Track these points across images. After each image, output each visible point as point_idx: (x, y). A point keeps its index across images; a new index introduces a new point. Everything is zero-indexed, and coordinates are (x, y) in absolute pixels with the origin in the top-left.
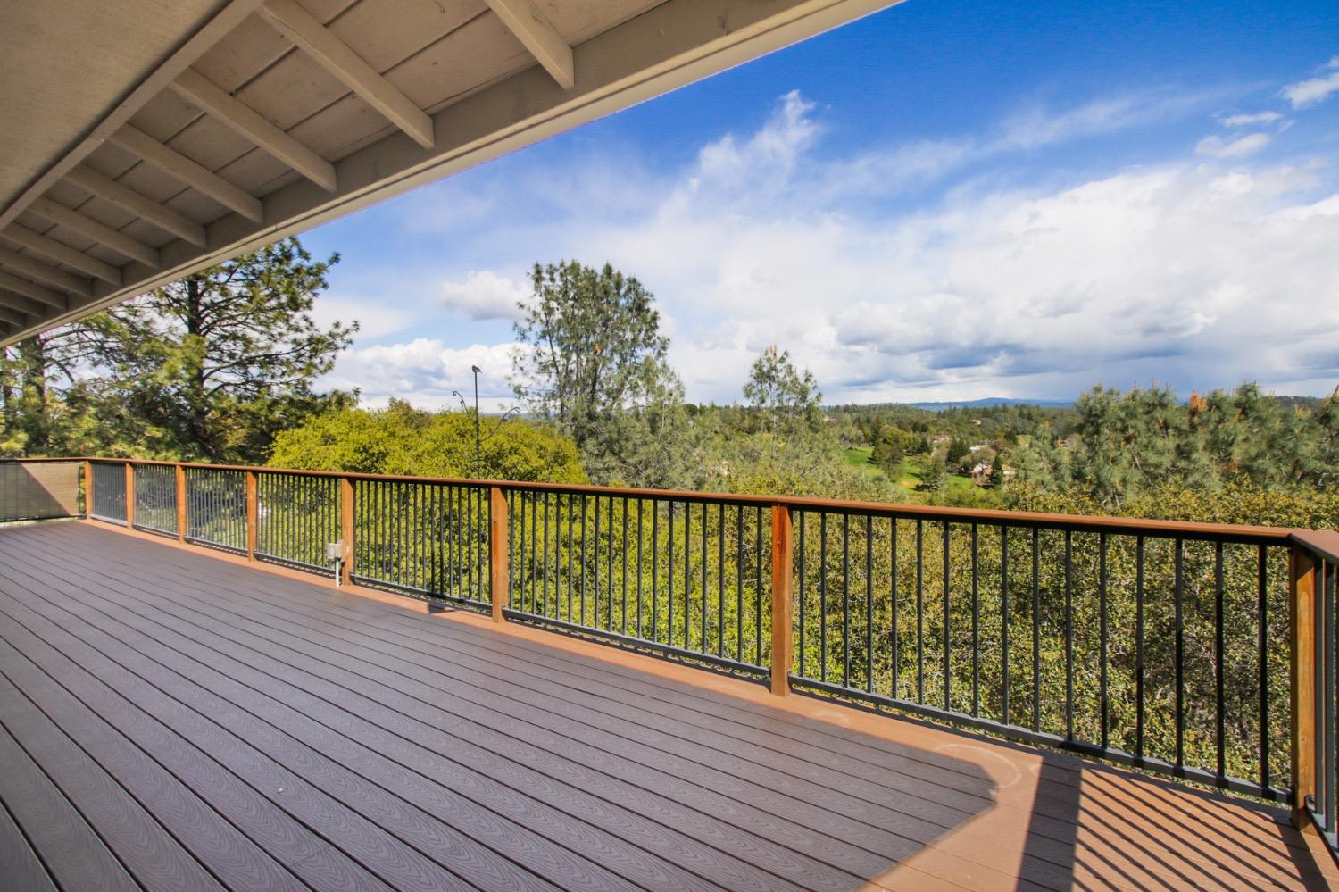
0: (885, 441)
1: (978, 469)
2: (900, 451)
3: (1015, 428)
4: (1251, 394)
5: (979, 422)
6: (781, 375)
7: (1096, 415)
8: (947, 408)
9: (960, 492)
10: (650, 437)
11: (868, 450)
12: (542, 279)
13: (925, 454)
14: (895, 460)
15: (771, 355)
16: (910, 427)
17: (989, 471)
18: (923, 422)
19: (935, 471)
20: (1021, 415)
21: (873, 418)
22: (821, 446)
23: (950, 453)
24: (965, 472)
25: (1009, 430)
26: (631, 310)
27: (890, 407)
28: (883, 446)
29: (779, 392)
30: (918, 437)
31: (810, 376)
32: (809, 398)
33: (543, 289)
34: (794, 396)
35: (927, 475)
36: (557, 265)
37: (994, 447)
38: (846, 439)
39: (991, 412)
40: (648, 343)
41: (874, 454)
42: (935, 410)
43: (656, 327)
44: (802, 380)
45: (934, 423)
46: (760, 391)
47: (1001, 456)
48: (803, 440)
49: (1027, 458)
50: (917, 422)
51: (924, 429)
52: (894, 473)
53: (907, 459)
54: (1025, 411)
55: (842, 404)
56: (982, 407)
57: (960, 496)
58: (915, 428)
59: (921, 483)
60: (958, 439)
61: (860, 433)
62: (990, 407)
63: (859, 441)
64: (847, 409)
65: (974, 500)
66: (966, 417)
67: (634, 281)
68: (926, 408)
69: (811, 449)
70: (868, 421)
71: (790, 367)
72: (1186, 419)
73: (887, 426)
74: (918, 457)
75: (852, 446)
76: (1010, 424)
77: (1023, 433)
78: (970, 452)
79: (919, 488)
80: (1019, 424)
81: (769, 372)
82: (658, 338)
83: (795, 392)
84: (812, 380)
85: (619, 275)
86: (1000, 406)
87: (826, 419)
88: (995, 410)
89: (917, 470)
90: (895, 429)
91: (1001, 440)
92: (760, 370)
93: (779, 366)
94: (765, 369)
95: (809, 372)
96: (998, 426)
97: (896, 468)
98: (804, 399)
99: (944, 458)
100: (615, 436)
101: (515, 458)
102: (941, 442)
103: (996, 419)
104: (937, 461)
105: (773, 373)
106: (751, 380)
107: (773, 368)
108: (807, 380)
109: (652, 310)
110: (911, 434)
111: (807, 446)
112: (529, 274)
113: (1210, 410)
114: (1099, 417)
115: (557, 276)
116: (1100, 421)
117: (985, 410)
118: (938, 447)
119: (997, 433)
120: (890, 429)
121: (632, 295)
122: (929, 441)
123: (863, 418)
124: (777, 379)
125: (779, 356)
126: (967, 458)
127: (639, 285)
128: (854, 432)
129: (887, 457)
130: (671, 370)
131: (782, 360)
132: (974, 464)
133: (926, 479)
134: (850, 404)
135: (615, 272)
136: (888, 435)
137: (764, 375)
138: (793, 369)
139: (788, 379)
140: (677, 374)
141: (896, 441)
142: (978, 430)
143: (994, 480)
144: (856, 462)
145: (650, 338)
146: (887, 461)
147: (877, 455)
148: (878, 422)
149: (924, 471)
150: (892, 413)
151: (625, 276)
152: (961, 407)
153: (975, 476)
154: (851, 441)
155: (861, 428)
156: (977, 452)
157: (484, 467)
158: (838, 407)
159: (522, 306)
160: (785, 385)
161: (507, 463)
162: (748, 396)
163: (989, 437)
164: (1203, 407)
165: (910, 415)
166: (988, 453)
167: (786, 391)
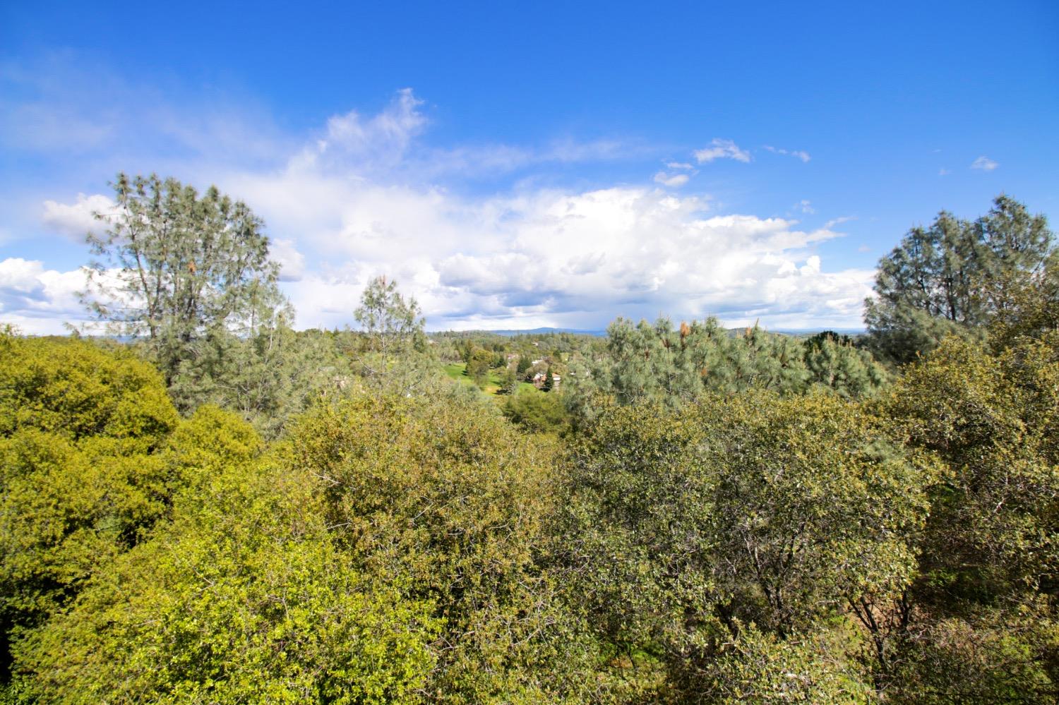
0: (475, 358)
1: (537, 377)
2: (486, 365)
3: (559, 348)
4: (713, 323)
5: (537, 344)
6: (390, 302)
7: (619, 338)
8: (516, 334)
9: (529, 395)
10: (255, 358)
11: (463, 365)
12: (129, 191)
13: (502, 367)
14: (481, 372)
15: (379, 283)
16: (492, 348)
17: (544, 379)
18: (501, 344)
19: (510, 380)
20: (562, 339)
21: (466, 342)
22: (425, 363)
23: (519, 366)
24: (529, 379)
25: (556, 349)
26: (239, 233)
27: (478, 333)
28: (473, 362)
29: (388, 317)
30: (497, 355)
31: (415, 303)
32: (414, 322)
33: (128, 201)
34: (401, 320)
35: (504, 383)
36: (146, 177)
37: (547, 361)
38: (446, 357)
39: (543, 337)
40: (257, 266)
41: (467, 368)
42: (509, 335)
43: (267, 252)
44: (408, 306)
45: (508, 345)
46: (371, 315)
47: (552, 367)
48: (409, 358)
49: (577, 370)
50: (497, 344)
51: (502, 349)
52: (482, 382)
53: (490, 371)
54: (565, 337)
55: (443, 330)
56: (539, 334)
57: (529, 398)
58: (495, 349)
59: (500, 389)
60: (524, 356)
61: (457, 352)
62: (544, 334)
63: (456, 358)
64: (447, 334)
65: (538, 401)
66: (528, 341)
67: (243, 206)
68: (503, 334)
69: (416, 366)
70: (462, 343)
71: (397, 295)
72: (679, 339)
73: (476, 347)
74: (499, 369)
75: (451, 363)
76: (556, 345)
77: (564, 352)
78: (532, 365)
79: (499, 392)
80: (561, 346)
81: (378, 299)
82: (270, 263)
83: (402, 317)
84: (417, 307)
85: (226, 199)
86: (550, 333)
87: (431, 342)
88: (547, 336)
89: (497, 379)
90: (482, 350)
91: (551, 356)
92: (371, 297)
93: (388, 294)
94: (375, 296)
95: (415, 300)
96: (549, 347)
97: (483, 378)
98: (409, 323)
99: (516, 370)
100: (215, 356)
101: (62, 385)
102: (513, 358)
103: (548, 342)
104: (510, 372)
105: (383, 300)
106: (362, 305)
107: (382, 295)
108: (412, 307)
109: (263, 236)
110: (493, 353)
111: (413, 364)
112: (110, 183)
113: (692, 333)
114: (622, 339)
115: (146, 189)
116: (623, 342)
117: (541, 336)
118: (511, 362)
119: (549, 351)
120: (478, 350)
121: (240, 219)
122: (505, 357)
123: (458, 341)
124: (386, 305)
125: (388, 284)
126: (530, 370)
127: (248, 210)
128: (452, 351)
129: (476, 370)
130: (280, 294)
131: (390, 289)
132: (535, 373)
133: (504, 385)
134: (449, 330)
135: (221, 195)
136: (477, 354)
137: (374, 301)
138: (400, 297)
139: (396, 305)
140: (287, 297)
141: (483, 358)
142: (537, 349)
143: (547, 386)
144: (454, 375)
145: (260, 262)
146: (476, 373)
147: (469, 369)
148: (469, 344)
149: (502, 380)
150: (479, 338)
151: (233, 201)
152: (525, 334)
153: (536, 382)
154: (450, 359)
155: (457, 349)
156: (537, 365)
157: (15, 397)
158: (440, 333)
159: (99, 217)
160: (393, 310)
161: (50, 391)
162: (358, 319)
163: (544, 355)
164: (688, 331)
165: (491, 339)
166: (543, 366)
167: (394, 315)
